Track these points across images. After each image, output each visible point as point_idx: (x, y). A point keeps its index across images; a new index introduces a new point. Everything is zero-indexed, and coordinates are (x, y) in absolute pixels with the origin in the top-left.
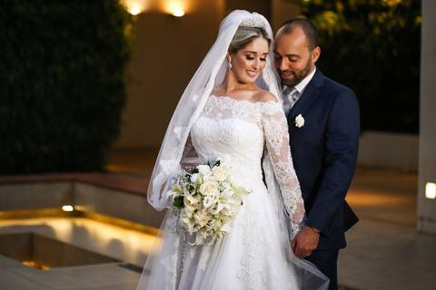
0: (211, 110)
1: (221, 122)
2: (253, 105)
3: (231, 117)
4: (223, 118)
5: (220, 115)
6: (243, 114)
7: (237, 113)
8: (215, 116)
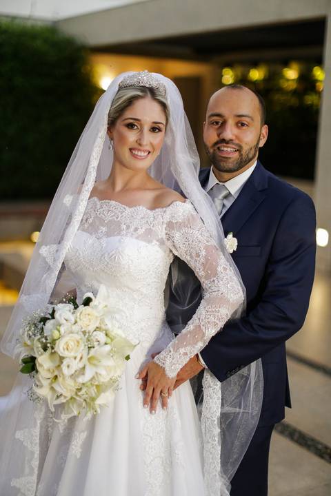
0: (90, 221)
1: (104, 241)
2: (151, 213)
3: (119, 234)
4: (108, 235)
5: (104, 229)
6: (136, 229)
7: (128, 227)
8: (96, 231)
